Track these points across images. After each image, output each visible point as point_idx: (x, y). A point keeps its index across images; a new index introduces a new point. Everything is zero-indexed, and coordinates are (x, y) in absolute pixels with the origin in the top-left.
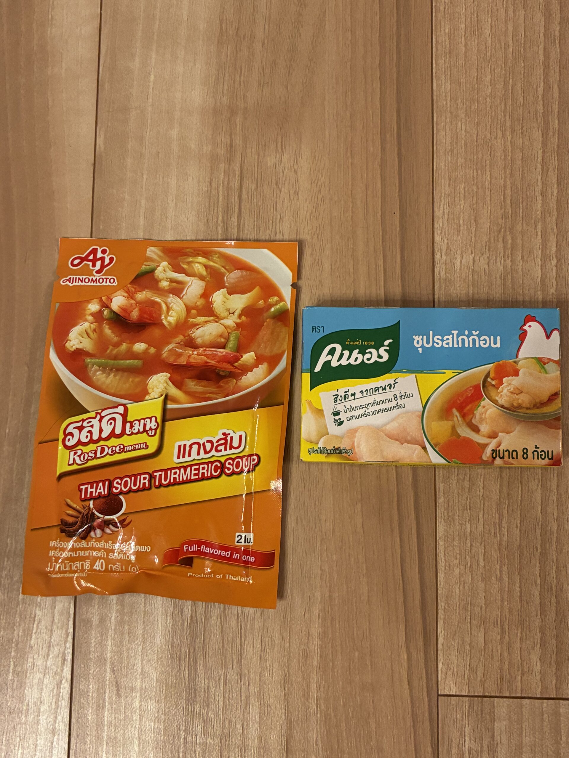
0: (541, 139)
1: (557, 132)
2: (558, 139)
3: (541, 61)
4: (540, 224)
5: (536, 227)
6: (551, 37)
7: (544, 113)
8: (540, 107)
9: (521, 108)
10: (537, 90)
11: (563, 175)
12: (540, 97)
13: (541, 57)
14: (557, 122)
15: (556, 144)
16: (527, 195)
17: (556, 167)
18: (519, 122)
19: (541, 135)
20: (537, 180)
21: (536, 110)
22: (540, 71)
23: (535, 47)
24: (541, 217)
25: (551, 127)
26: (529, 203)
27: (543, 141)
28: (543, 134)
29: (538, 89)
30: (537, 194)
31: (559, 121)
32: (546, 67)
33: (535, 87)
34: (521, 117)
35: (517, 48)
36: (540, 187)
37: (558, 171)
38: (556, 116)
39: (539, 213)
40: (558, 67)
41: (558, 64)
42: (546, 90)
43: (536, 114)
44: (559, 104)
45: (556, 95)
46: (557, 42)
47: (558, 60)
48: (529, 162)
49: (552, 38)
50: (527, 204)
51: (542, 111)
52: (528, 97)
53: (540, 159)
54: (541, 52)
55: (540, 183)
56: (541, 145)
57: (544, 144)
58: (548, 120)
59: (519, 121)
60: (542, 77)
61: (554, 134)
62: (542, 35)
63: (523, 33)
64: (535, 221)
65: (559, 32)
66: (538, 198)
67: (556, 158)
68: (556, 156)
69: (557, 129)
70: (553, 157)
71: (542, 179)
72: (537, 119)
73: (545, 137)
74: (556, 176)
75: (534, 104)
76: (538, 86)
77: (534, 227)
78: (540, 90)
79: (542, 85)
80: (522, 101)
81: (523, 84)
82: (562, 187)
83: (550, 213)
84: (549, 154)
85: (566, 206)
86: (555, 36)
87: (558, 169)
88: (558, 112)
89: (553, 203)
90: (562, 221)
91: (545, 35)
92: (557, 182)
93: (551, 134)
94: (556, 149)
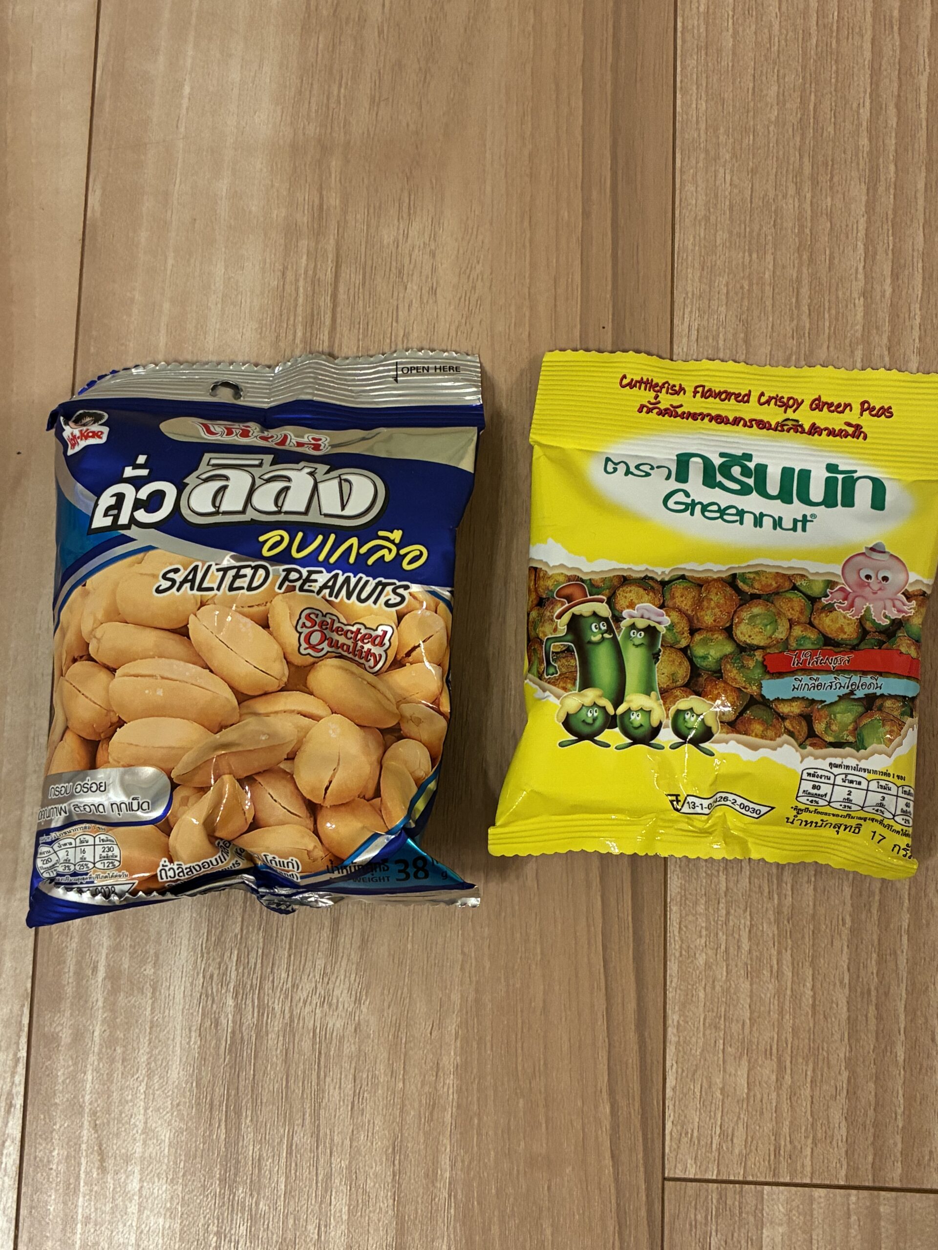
0: (864, 198)
1: (893, 186)
2: (894, 198)
3: (866, 62)
4: (860, 347)
5: (852, 352)
6: (885, 20)
7: (870, 152)
8: (864, 141)
9: (831, 143)
10: (858, 113)
11: (902, 261)
12: (865, 124)
13: (868, 55)
14: (892, 168)
15: (891, 206)
16: (837, 297)
17: (891, 247)
18: (827, 169)
19: (865, 191)
20: (857, 269)
21: (857, 148)
22: (863, 79)
23: (856, 37)
24: (862, 336)
25: (883, 178)
26: (841, 311)
27: (867, 202)
28: (868, 189)
29: (861, 111)
30: (855, 295)
31: (896, 166)
32: (875, 72)
33: (855, 105)
34: (830, 159)
35: (824, 38)
36: (861, 283)
37: (893, 254)
38: (891, 157)
39: (859, 327)
40: (897, 72)
41: (898, 67)
42: (874, 112)
43: (857, 155)
44: (896, 137)
45: (893, 122)
46: (896, 28)
47: (897, 60)
48: (843, 237)
49: (887, 22)
50: (838, 313)
51: (867, 149)
52: (843, 124)
53: (862, 234)
54: (867, 46)
55: (861, 276)
56: (864, 209)
57: (870, 207)
58: (878, 165)
59: (827, 166)
60: (869, 90)
61: (887, 189)
62: (868, 15)
63: (836, 14)
64: (851, 341)
65: (900, 11)
66: (857, 301)
67: (890, 232)
68: (890, 228)
69: (893, 179)
70: (885, 231)
71: (864, 267)
72: (858, 164)
73: (871, 194)
74: (890, 264)
75: (853, 137)
76: (861, 105)
77: (848, 352)
78: (865, 113)
79: (868, 104)
80: (833, 132)
81: (835, 101)
82: (900, 281)
83: (877, 328)
84: (879, 224)
85: (907, 316)
86: (891, 17)
87: (893, 250)
88: (896, 151)
89: (883, 311)
90: (899, 343)
91: (874, 15)
92: (892, 273)
93: (881, 189)
94: (891, 216)
